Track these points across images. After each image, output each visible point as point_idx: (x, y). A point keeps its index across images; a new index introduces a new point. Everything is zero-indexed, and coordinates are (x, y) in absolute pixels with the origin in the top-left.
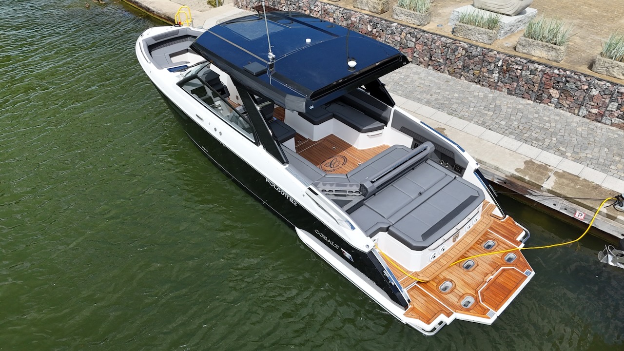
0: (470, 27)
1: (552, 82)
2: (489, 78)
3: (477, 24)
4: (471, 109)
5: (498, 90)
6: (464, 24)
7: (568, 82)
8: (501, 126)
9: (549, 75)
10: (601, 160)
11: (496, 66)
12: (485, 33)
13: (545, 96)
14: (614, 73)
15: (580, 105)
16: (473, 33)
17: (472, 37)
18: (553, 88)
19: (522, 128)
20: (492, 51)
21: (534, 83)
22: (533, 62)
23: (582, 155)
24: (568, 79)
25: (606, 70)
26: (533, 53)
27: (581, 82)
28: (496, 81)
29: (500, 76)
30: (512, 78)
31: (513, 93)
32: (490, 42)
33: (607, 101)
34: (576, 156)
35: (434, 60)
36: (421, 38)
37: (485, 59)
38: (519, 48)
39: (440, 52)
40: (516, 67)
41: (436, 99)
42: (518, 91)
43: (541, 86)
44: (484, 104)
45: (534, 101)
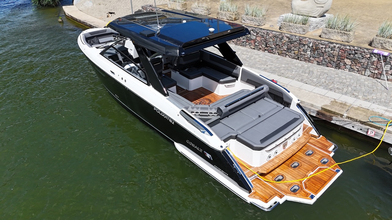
0: (291, 24)
1: (346, 54)
2: (304, 55)
3: (295, 22)
4: (294, 73)
5: (311, 62)
6: (287, 23)
7: (356, 53)
8: (313, 82)
9: (343, 50)
10: (382, 100)
11: (309, 47)
12: (301, 27)
13: (342, 64)
14: (387, 47)
15: (366, 68)
16: (293, 28)
17: (292, 31)
18: (347, 58)
19: (328, 82)
20: (305, 38)
21: (334, 56)
22: (332, 43)
23: (370, 97)
24: (356, 52)
25: (381, 45)
26: (332, 38)
27: (364, 53)
28: (309, 57)
29: (312, 53)
30: (319, 54)
31: (321, 64)
32: (304, 33)
34: (366, 98)
35: (269, 47)
36: (260, 33)
37: (301, 42)
38: (323, 35)
39: (272, 40)
40: (321, 46)
41: (270, 68)
42: (324, 62)
43: (339, 57)
44: (302, 70)
45: (335, 68)
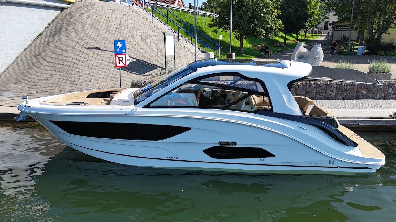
1: (362, 87)
9: (360, 85)
11: (334, 87)
13: (360, 95)
15: (377, 93)
18: (363, 90)
21: (354, 90)
28: (335, 95)
29: (337, 92)
30: (343, 91)
33: (387, 88)
37: (328, 85)
39: (302, 89)
40: (344, 85)
42: (347, 97)
43: (357, 91)
